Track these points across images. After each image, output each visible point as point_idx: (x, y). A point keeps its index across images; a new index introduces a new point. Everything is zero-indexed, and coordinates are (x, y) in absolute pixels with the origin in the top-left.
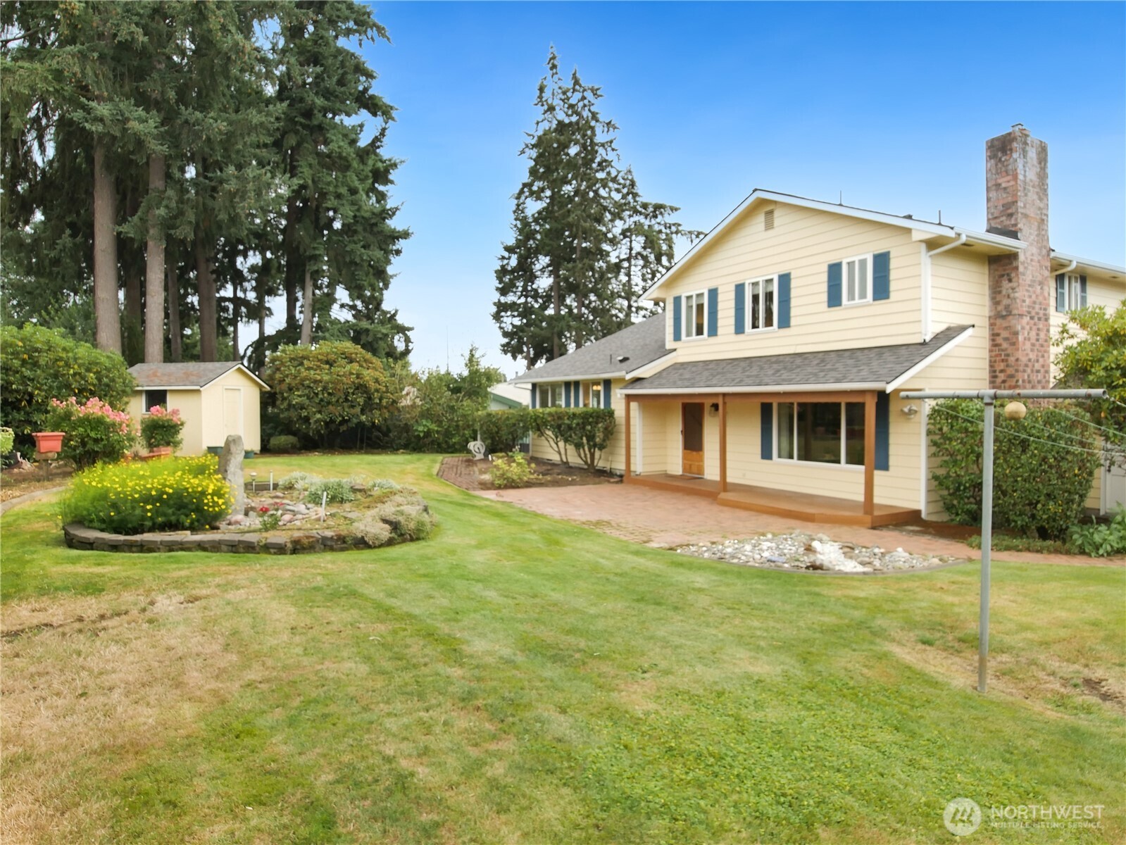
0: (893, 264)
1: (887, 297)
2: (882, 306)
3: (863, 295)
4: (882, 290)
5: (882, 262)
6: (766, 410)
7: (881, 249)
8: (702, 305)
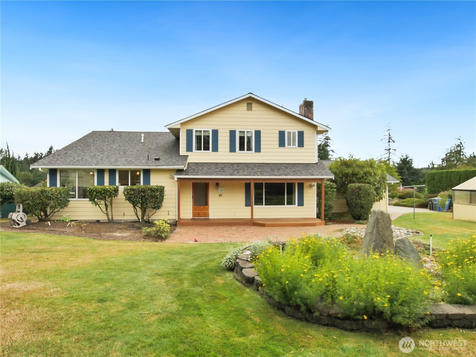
0: (305, 135)
1: (303, 147)
2: (301, 149)
3: (294, 144)
4: (301, 144)
5: (301, 134)
6: (247, 186)
7: (301, 130)
8: (208, 137)
